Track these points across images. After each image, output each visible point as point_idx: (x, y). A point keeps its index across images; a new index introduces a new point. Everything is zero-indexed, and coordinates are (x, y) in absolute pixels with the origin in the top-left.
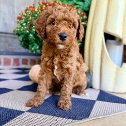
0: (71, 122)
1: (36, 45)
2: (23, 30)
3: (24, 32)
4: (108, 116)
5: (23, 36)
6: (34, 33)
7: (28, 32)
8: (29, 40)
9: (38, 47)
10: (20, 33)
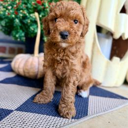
0: (70, 122)
1: (21, 31)
2: (9, 14)
3: (9, 16)
4: (106, 112)
5: (7, 20)
6: (21, 18)
7: (13, 16)
8: (15, 25)
9: (23, 34)
10: (3, 17)
